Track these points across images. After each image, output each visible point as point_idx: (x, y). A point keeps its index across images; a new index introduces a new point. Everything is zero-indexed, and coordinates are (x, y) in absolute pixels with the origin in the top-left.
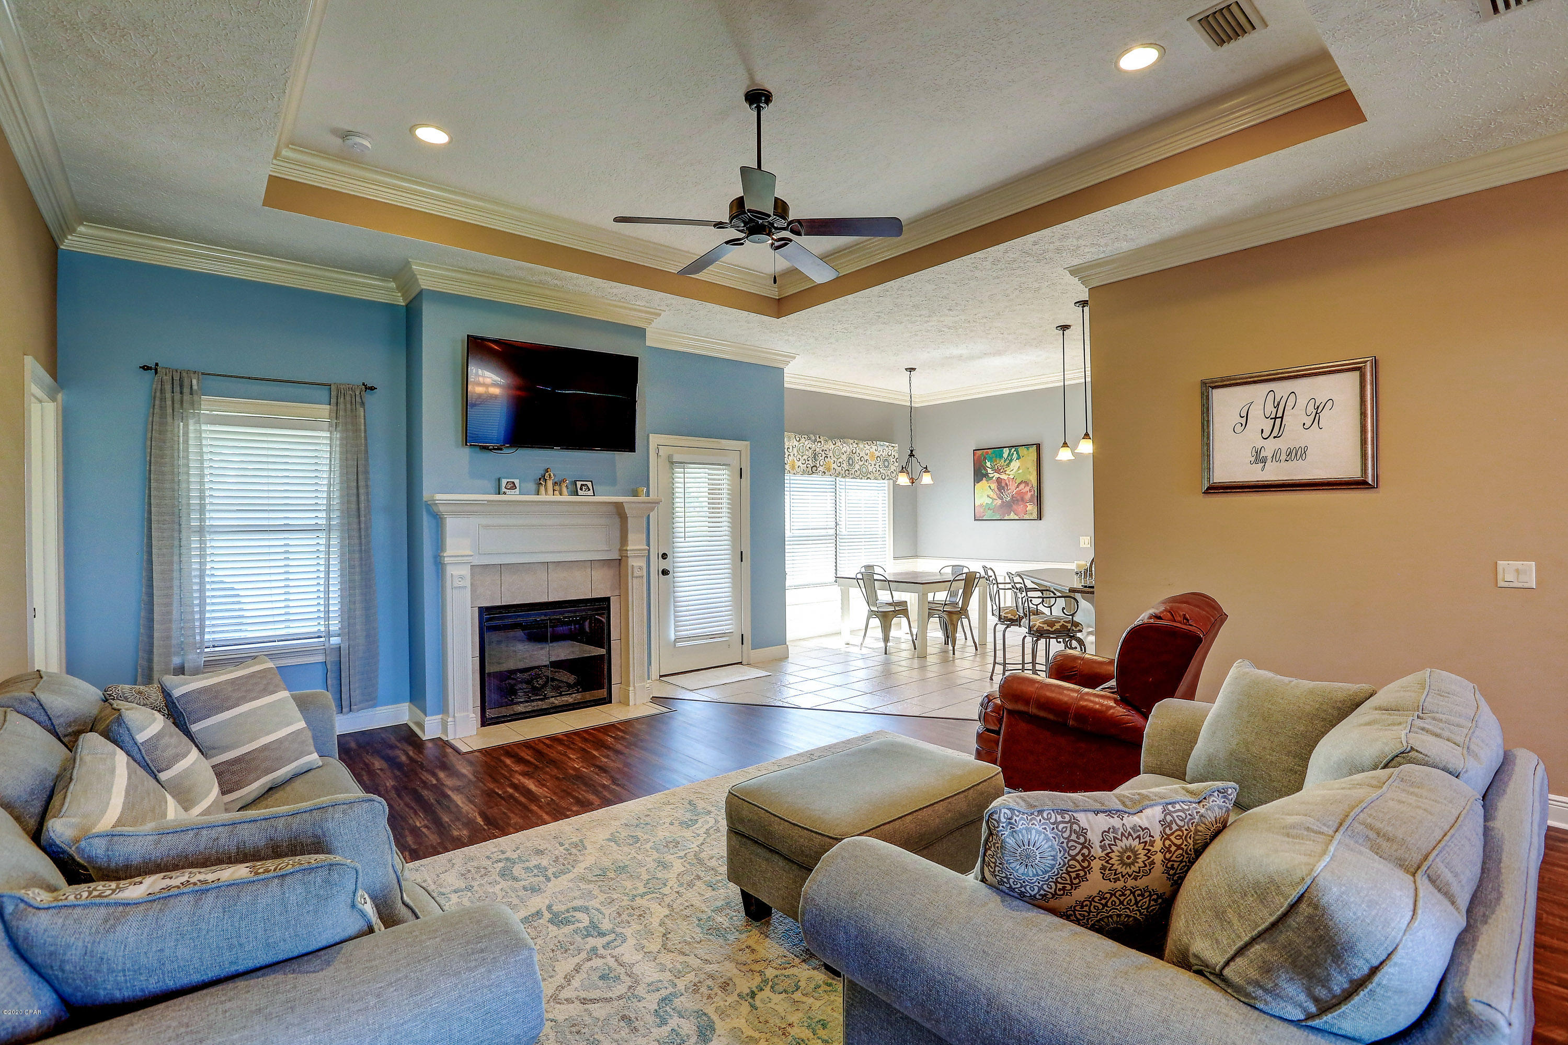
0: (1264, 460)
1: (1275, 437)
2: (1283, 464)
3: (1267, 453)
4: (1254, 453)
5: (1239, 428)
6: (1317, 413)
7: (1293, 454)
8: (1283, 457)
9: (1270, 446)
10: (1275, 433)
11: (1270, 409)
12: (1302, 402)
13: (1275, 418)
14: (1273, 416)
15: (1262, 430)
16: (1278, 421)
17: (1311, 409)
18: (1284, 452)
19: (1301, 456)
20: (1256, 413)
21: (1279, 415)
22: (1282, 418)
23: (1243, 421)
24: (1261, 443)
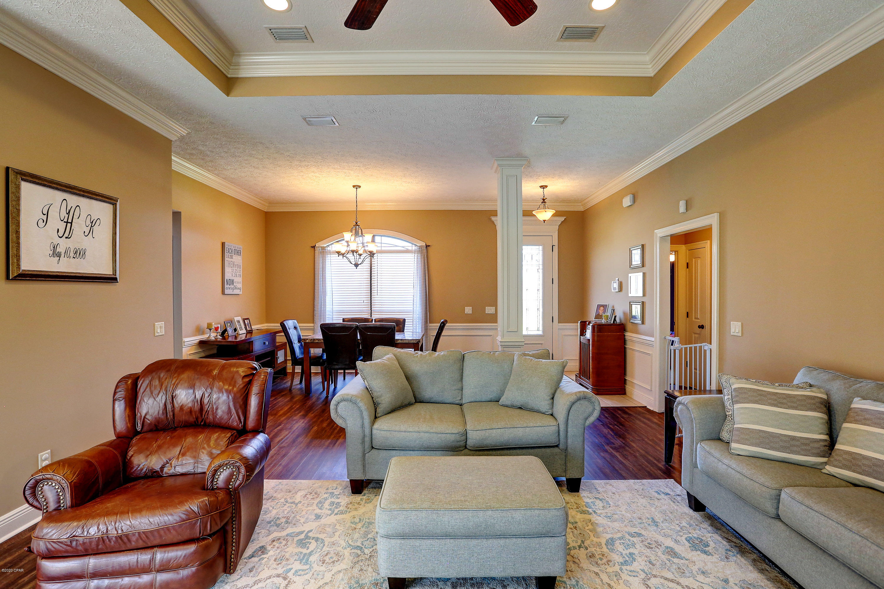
0: (59, 255)
1: (66, 238)
2: (72, 260)
3: (61, 249)
4: (52, 248)
5: (41, 224)
6: (91, 226)
7: (78, 254)
8: (72, 255)
9: (63, 245)
10: (66, 235)
11: (64, 214)
12: (83, 215)
13: (67, 222)
14: (66, 220)
15: (58, 230)
16: (69, 225)
17: (88, 223)
18: (72, 250)
19: (83, 255)
20: (54, 214)
21: (70, 221)
22: (71, 223)
23: (45, 218)
24: (57, 240)
